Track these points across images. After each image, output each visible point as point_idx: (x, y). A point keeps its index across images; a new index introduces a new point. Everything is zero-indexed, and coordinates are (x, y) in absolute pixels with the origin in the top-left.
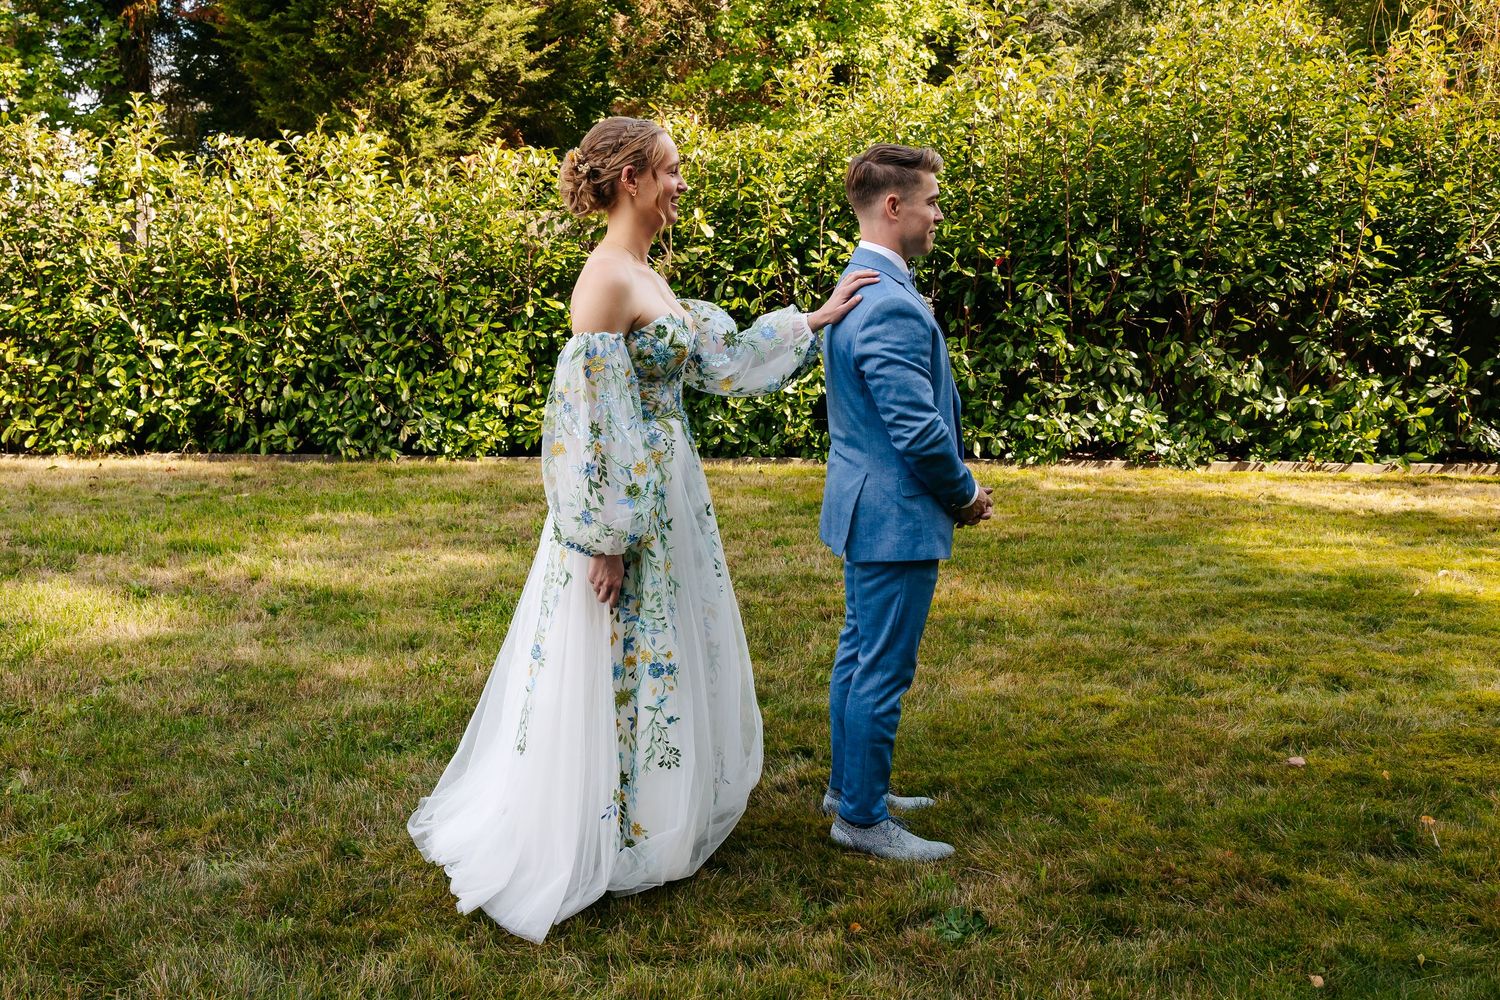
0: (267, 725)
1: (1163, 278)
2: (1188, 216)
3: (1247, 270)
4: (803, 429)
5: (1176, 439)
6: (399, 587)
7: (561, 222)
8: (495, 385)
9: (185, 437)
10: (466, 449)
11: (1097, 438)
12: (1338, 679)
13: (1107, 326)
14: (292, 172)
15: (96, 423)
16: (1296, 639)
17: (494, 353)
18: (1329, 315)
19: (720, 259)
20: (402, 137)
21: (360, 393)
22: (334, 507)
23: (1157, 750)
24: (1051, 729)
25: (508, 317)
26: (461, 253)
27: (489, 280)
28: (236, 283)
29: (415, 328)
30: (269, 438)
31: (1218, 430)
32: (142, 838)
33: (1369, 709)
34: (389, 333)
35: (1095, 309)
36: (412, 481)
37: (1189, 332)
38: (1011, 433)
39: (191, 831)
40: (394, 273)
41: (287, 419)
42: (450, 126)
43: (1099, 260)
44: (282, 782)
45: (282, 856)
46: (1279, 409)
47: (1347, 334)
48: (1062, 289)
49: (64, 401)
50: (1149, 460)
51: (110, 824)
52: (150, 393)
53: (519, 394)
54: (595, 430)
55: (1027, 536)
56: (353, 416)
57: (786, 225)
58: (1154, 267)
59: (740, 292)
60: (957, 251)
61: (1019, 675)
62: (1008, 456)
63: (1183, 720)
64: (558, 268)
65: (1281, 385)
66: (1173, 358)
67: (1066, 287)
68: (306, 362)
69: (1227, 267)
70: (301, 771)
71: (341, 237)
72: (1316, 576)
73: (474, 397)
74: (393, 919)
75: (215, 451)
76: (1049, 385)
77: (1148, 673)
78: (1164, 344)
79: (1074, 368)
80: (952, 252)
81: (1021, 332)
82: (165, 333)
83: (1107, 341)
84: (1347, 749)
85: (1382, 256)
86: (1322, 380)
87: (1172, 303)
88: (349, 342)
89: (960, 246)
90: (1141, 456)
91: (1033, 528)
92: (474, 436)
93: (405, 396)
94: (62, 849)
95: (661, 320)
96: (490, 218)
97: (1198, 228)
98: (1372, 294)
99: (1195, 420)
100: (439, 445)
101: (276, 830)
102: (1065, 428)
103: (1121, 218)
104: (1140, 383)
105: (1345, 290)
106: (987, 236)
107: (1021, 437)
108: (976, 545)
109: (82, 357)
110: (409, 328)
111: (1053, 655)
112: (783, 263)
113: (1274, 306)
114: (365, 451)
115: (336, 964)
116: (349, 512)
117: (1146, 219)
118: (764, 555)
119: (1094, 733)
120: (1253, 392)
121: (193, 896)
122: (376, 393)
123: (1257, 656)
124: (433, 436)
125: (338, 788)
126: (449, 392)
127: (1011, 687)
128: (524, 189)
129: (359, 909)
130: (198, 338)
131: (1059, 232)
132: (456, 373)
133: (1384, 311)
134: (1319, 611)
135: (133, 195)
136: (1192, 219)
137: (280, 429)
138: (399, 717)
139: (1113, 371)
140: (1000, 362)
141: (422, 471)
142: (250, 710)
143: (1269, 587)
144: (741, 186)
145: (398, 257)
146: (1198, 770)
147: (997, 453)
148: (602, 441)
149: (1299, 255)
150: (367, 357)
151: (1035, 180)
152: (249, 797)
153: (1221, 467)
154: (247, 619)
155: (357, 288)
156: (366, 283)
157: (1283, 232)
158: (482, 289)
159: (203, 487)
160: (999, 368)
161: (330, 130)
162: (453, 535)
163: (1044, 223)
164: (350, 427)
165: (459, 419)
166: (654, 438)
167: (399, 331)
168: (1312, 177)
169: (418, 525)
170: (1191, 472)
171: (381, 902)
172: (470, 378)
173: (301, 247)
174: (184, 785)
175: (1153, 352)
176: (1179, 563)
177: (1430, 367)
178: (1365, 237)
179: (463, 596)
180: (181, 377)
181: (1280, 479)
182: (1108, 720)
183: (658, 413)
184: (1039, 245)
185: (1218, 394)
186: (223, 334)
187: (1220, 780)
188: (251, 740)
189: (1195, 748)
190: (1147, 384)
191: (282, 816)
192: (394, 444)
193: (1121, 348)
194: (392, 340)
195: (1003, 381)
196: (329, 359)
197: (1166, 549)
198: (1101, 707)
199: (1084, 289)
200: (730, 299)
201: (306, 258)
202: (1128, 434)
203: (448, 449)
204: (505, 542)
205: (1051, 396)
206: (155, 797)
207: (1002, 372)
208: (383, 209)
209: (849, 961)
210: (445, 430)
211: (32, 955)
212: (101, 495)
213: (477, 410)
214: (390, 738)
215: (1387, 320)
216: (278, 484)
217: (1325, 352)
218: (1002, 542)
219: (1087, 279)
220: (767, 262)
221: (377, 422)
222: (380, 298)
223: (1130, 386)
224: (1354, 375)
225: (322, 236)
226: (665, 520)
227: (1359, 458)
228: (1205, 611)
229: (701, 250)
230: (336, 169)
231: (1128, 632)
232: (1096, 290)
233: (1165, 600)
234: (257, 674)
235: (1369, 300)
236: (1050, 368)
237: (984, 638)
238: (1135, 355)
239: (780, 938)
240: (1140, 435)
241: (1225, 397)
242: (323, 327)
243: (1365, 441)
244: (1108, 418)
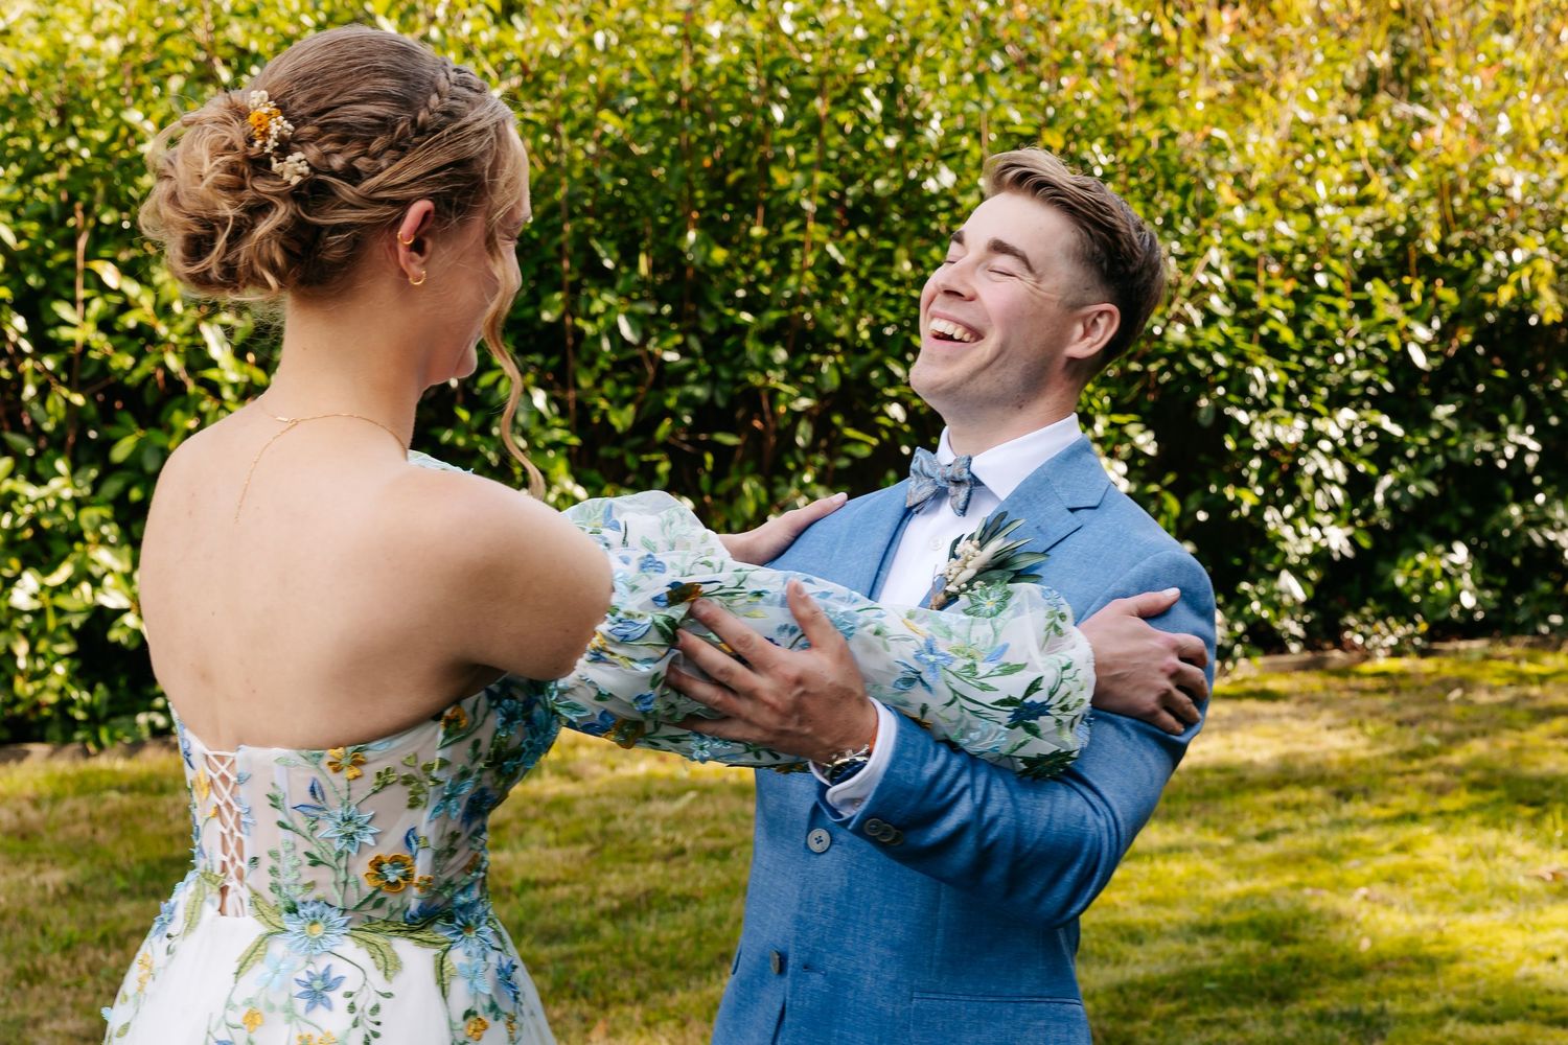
1: (727, 361)
2: (759, 250)
3: (859, 348)
4: (53, 682)
13: (638, 451)
35: (622, 419)
37: (774, 462)
48: (556, 380)
58: (712, 346)
67: (566, 378)
78: (732, 481)
87: (746, 408)
103: (651, 251)
113: (896, 411)
117: (694, 256)
131: (549, 277)
136: (766, 257)
175: (714, 496)
199: (598, 384)
232: (619, 385)
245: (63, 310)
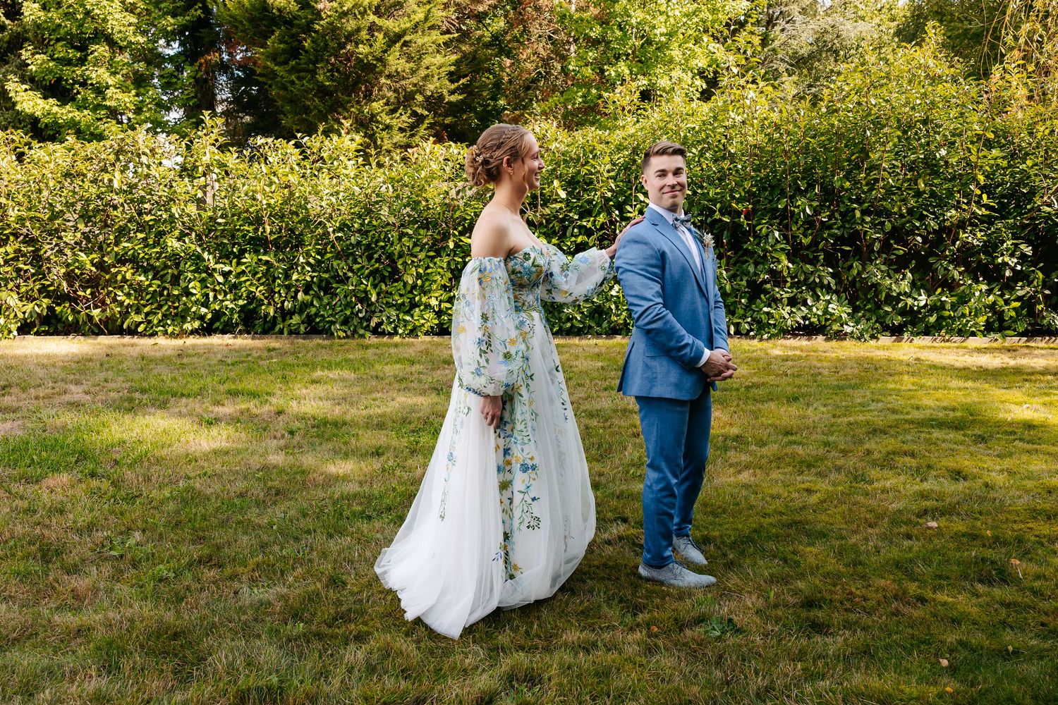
0: (287, 504)
1: (848, 222)
2: (864, 182)
3: (902, 216)
4: (622, 317)
5: (857, 323)
6: (370, 417)
7: (470, 189)
8: (430, 291)
9: (237, 324)
10: (412, 331)
11: (807, 322)
12: (959, 473)
13: (813, 252)
14: (303, 160)
15: (182, 316)
16: (933, 448)
17: (429, 271)
18: (954, 244)
19: (570, 211)
20: (372, 137)
21: (346, 297)
22: (329, 368)
23: (844, 518)
24: (778, 504)
25: (437, 249)
26: (408, 209)
27: (426, 225)
28: (268, 229)
29: (380, 256)
30: (289, 325)
31: (884, 317)
32: (211, 574)
33: (978, 492)
34: (364, 258)
35: (806, 241)
36: (378, 351)
37: (866, 256)
38: (753, 319)
39: (240, 570)
40: (366, 222)
41: (300, 312)
42: (401, 130)
43: (808, 211)
44: (297, 539)
45: (296, 585)
46: (922, 304)
47: (965, 257)
48: (784, 229)
49: (162, 303)
50: (840, 336)
51: (190, 565)
52: (215, 297)
53: (445, 297)
54: (485, 317)
55: (763, 384)
56: (342, 311)
57: (611, 190)
58: (843, 215)
59: (583, 232)
60: (718, 205)
61: (758, 471)
62: (752, 333)
63: (861, 499)
64: (469, 218)
65: (924, 289)
66: (855, 272)
67: (787, 227)
68: (312, 277)
69: (889, 214)
70: (308, 532)
71: (333, 200)
72: (945, 409)
73: (417, 299)
74: (365, 624)
75: (256, 333)
76: (777, 289)
77: (839, 469)
78: (849, 263)
79: (792, 278)
80: (715, 206)
81: (759, 256)
82: (224, 260)
83: (813, 262)
84: (964, 517)
85: (987, 207)
86: (950, 285)
87: (854, 237)
88: (338, 265)
89: (720, 202)
90: (835, 333)
91: (767, 379)
92: (417, 323)
93: (374, 299)
94: (161, 580)
95: (527, 250)
96: (427, 187)
97: (871, 190)
98: (981, 231)
99: (869, 310)
100: (395, 329)
101: (293, 569)
102: (787, 316)
103: (822, 184)
104: (834, 288)
105: (964, 229)
106: (737, 196)
107: (759, 322)
108: (731, 389)
109: (173, 275)
110: (376, 256)
111: (779, 459)
112: (609, 214)
113: (919, 239)
114: (349, 333)
115: (330, 652)
116: (339, 371)
117: (837, 185)
118: (598, 396)
119: (804, 507)
120: (906, 293)
121: (242, 610)
122: (356, 297)
123: (907, 459)
124: (391, 323)
125: (332, 543)
126: (401, 295)
127: (752, 479)
128: (447, 169)
129: (345, 617)
130: (245, 263)
131: (783, 193)
132: (405, 284)
133: (988, 241)
134: (947, 431)
135: (204, 175)
136: (867, 185)
137: (296, 319)
138: (370, 498)
139: (817, 280)
140: (746, 275)
141: (385, 345)
142: (277, 494)
143: (916, 415)
144: (583, 165)
145: (369, 212)
146: (870, 530)
147: (744, 332)
148: (489, 324)
149: (935, 207)
150: (350, 274)
151: (767, 161)
152: (277, 548)
153: (886, 340)
154: (275, 437)
155: (344, 231)
156: (349, 228)
157: (924, 192)
158: (422, 232)
159: (248, 355)
160: (745, 278)
161: (326, 133)
162: (404, 385)
163: (773, 187)
164: (340, 318)
165: (408, 312)
166: (522, 323)
167: (370, 258)
168: (942, 158)
169: (382, 379)
170: (867, 344)
171: (358, 613)
172: (414, 287)
173: (309, 206)
174: (236, 541)
175: (842, 268)
176: (859, 401)
177: (1018, 276)
178: (976, 195)
179: (410, 423)
180: (235, 287)
181: (923, 348)
182: (814, 499)
183: (525, 308)
184: (770, 201)
185: (884, 294)
186: (260, 260)
187: (883, 537)
188: (277, 513)
189: (868, 516)
190: (839, 288)
191: (296, 560)
192: (367, 328)
193: (822, 265)
194: (365, 263)
195: (748, 286)
196: (326, 276)
197: (850, 391)
198: (809, 491)
199: (798, 229)
200: (576, 236)
201: (312, 212)
202: (827, 320)
203: (400, 331)
204: (436, 389)
205: (778, 296)
206: (218, 548)
207: (747, 281)
208: (360, 182)
209: (650, 650)
210: (399, 320)
211: (142, 646)
212: (185, 361)
213: (419, 306)
214: (364, 512)
215: (991, 247)
216: (295, 353)
217: (951, 267)
218: (748, 388)
219: (800, 223)
220: (599, 213)
221: (357, 315)
222: (358, 237)
223: (828, 289)
224: (970, 282)
225: (321, 199)
226: (529, 374)
227: (973, 334)
228: (875, 430)
229: (558, 206)
230: (330, 157)
231: (827, 444)
232: (806, 230)
233: (850, 424)
234: (282, 471)
235: (979, 235)
236: (777, 277)
237: (735, 448)
238: (831, 270)
239: (607, 636)
240: (835, 320)
241: (888, 296)
242: (322, 255)
243: (977, 324)
244: (814, 309)
245: (628, 208)
